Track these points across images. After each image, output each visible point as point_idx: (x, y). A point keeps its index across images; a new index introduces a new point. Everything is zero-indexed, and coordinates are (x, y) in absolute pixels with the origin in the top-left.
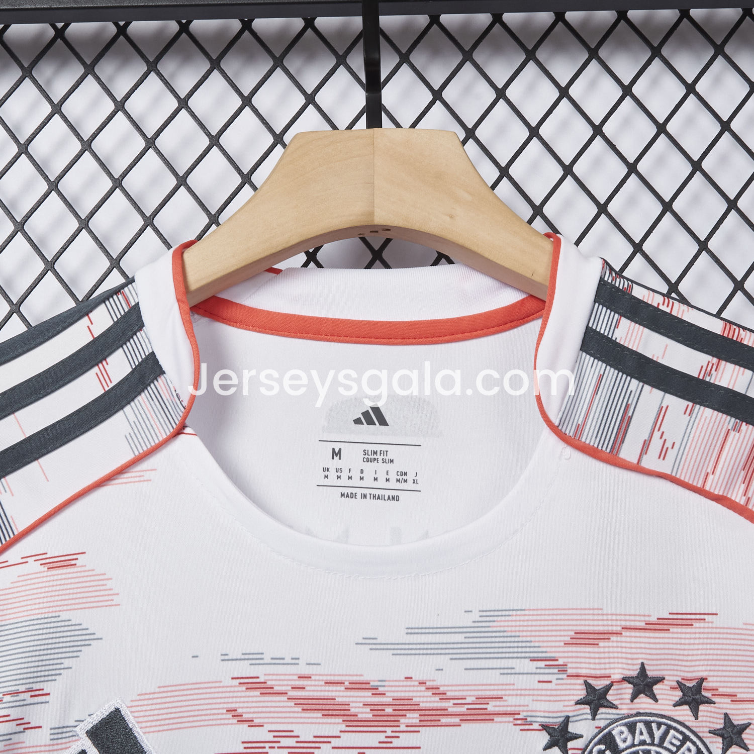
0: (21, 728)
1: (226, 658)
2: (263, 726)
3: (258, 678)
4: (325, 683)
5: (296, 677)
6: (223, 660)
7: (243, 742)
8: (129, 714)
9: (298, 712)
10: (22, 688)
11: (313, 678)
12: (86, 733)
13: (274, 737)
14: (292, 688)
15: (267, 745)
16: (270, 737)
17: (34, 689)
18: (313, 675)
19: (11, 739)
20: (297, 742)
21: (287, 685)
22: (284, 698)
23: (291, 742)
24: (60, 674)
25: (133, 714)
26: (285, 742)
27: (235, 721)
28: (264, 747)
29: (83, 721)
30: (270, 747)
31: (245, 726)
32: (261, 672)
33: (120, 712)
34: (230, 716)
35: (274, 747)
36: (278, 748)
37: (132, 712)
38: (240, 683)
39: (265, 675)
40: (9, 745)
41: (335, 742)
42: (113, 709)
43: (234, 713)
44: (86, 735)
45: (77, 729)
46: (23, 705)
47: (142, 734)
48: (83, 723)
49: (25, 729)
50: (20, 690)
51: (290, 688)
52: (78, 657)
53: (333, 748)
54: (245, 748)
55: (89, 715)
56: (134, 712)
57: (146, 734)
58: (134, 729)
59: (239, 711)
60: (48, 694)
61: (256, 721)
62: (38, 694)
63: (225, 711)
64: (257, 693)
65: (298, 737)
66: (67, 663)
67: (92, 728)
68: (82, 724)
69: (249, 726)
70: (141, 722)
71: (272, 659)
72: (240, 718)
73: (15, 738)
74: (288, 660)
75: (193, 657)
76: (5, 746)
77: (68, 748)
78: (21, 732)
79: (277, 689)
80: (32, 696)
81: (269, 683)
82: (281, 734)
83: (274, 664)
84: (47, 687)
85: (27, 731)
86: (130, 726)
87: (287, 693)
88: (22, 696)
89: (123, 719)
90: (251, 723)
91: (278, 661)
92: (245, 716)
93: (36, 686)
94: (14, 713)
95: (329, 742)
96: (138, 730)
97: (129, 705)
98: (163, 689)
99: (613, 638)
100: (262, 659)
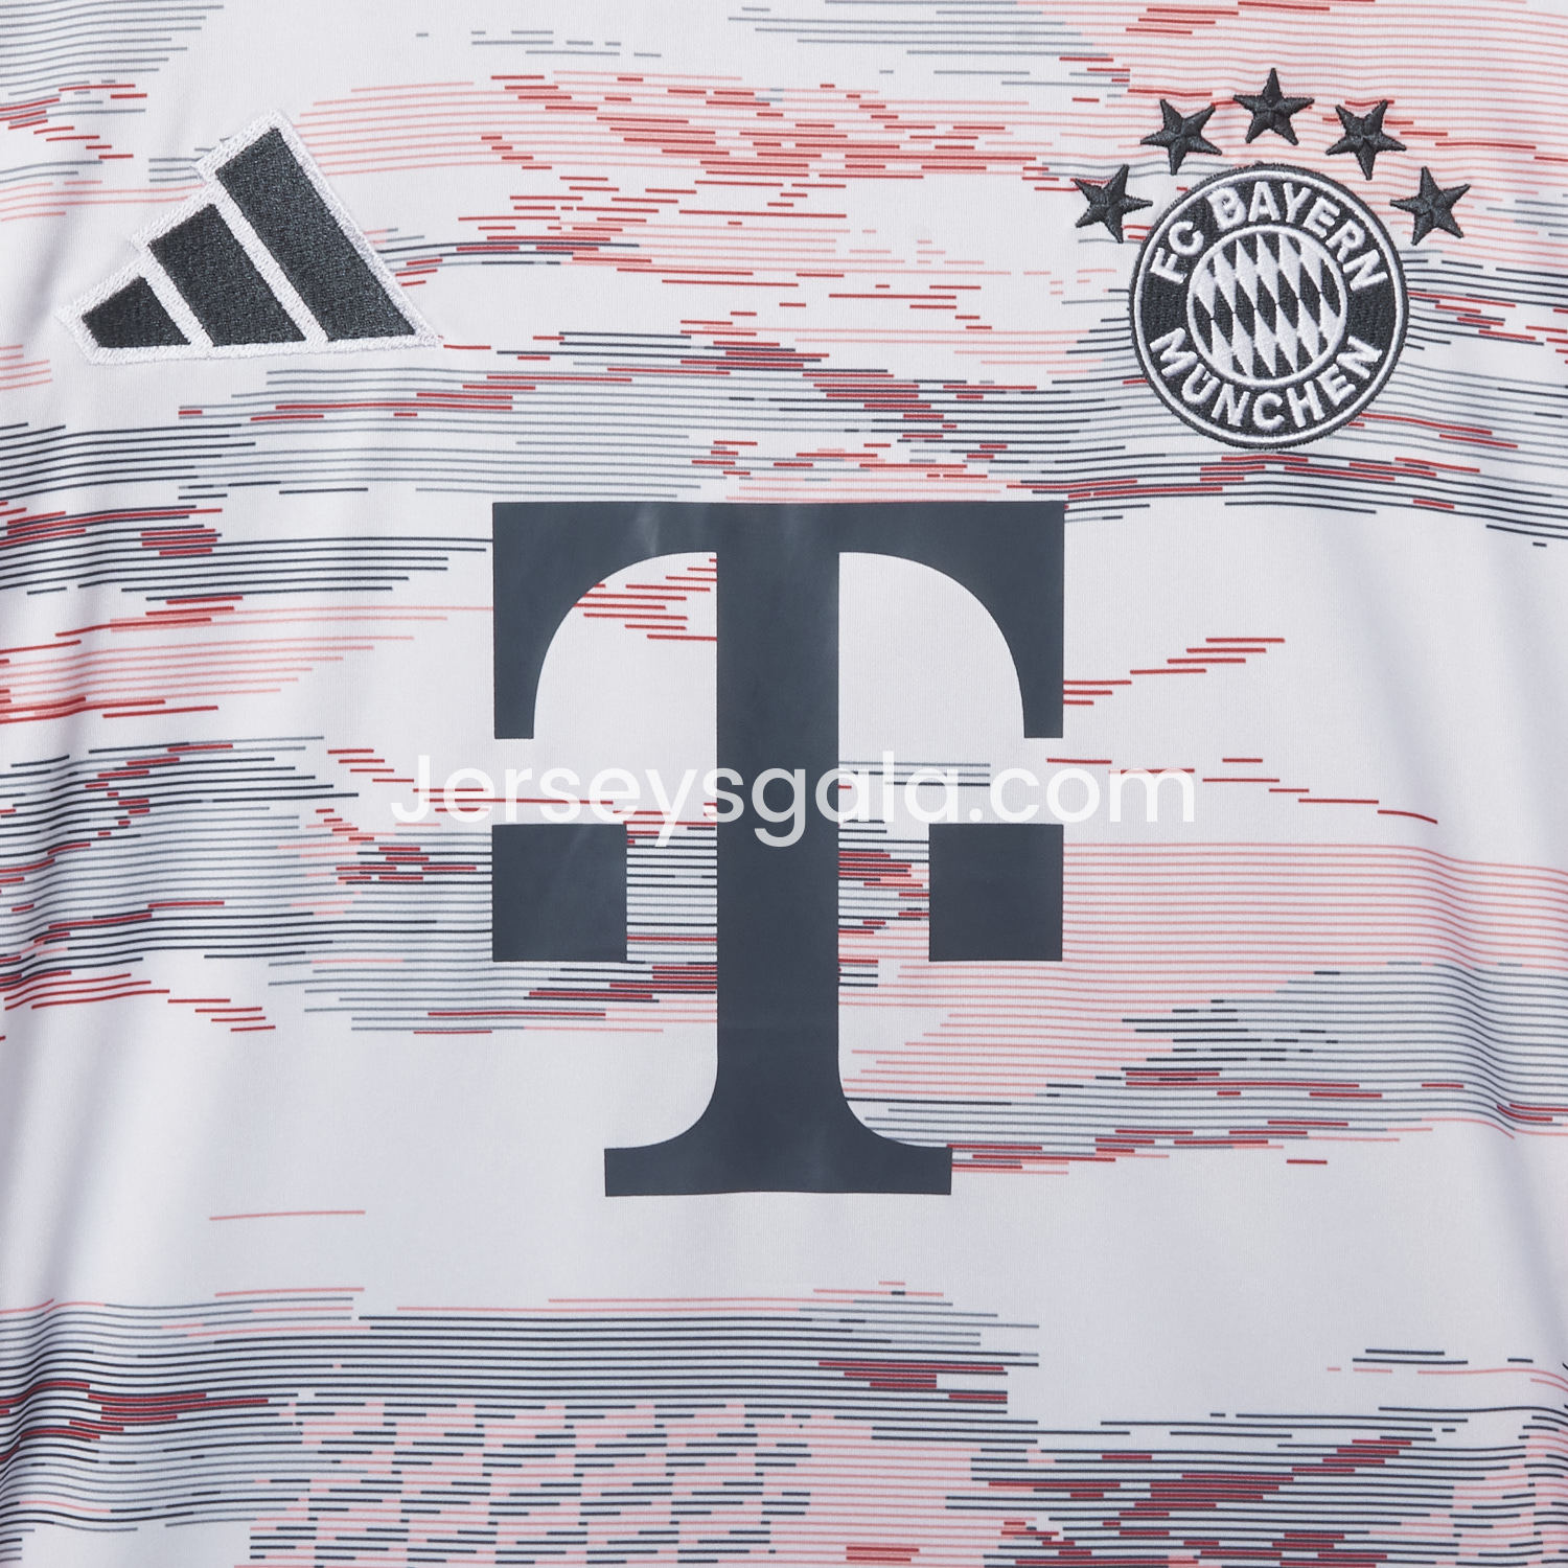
0: (95, 155)
1: (480, 40)
2: (550, 168)
3: (542, 77)
4: (670, 91)
5: (614, 79)
6: (475, 43)
7: (512, 198)
8: (298, 139)
9: (616, 144)
10: (95, 80)
11: (646, 80)
12: (217, 172)
13: (572, 188)
14: (607, 99)
15: (558, 204)
16: (563, 189)
17: (119, 82)
18: (648, 75)
19: (76, 173)
20: (614, 199)
21: (598, 93)
22: (591, 117)
23: (602, 199)
24: (166, 59)
25: (306, 140)
26: (591, 199)
27: (498, 157)
28: (553, 208)
29: (209, 150)
30: (563, 208)
31: (517, 167)
32: (548, 68)
33: (280, 135)
34: (488, 148)
35: (571, 208)
36: (579, 209)
37: (301, 136)
38: (507, 88)
39: (555, 72)
40: (74, 183)
41: (686, 202)
42: (265, 130)
43: (496, 143)
44: (215, 176)
45: (197, 165)
46: (97, 112)
47: (321, 177)
48: (210, 155)
49: (101, 157)
50: (92, 84)
51: (602, 98)
52: (199, 28)
53: (681, 212)
54: (516, 208)
55: (222, 140)
56: (306, 136)
57: (332, 178)
58: (306, 168)
59: (506, 139)
60: (145, 96)
61: (538, 159)
62: (125, 93)
63: (478, 139)
64: (540, 106)
65: (617, 190)
66: (179, 39)
67: (228, 164)
68: (207, 157)
69: (524, 168)
70: (320, 155)
71: (569, 43)
72: (507, 153)
73: (85, 172)
74: (599, 46)
75: (419, 35)
76: (67, 183)
77: (183, 199)
78: (95, 162)
79: (577, 99)
80: (113, 97)
81: (563, 89)
82: (583, 184)
83: (574, 53)
84: (142, 83)
85: (106, 161)
86: (300, 160)
87: (595, 109)
88: (94, 94)
89: (285, 149)
90: (527, 163)
91: (579, 47)
92: (517, 149)
93: (121, 79)
94: (83, 125)
95: (676, 202)
96: (315, 168)
97: (295, 123)
98: (362, 95)
99: (1221, 21)
100: (550, 42)
